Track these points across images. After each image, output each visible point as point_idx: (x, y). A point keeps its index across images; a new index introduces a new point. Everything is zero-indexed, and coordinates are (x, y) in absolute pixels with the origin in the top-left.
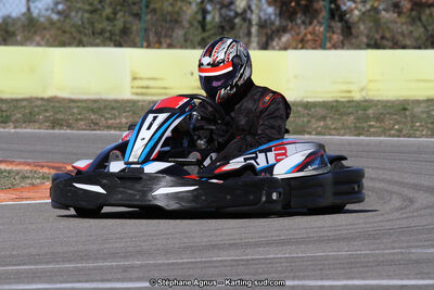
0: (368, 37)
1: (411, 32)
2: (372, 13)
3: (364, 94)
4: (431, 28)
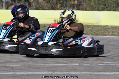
0: (35, 6)
1: (47, 6)
4: (52, 4)
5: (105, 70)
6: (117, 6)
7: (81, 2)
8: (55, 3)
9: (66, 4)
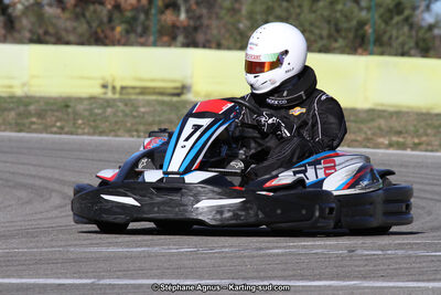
0: (31, 31)
1: (75, 29)
2: (36, 8)
3: (26, 89)
4: (94, 25)
5: (291, 273)
6: (335, 34)
7: (200, 17)
8: (105, 20)
9: (147, 23)
